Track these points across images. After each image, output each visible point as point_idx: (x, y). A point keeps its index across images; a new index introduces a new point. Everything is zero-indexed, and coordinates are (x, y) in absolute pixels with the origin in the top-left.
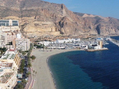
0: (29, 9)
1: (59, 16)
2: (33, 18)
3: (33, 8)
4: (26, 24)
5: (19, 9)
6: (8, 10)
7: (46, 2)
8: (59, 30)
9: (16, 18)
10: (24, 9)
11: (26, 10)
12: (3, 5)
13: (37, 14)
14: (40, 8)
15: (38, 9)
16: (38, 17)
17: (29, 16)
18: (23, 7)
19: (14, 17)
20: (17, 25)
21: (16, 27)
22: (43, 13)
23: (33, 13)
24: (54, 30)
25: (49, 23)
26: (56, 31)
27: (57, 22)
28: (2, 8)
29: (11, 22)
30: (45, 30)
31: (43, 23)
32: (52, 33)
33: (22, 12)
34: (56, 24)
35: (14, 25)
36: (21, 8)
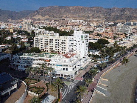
6: (131, 16)
12: (128, 14)
19: (135, 21)
21: (135, 26)
28: (127, 16)
29: (132, 23)
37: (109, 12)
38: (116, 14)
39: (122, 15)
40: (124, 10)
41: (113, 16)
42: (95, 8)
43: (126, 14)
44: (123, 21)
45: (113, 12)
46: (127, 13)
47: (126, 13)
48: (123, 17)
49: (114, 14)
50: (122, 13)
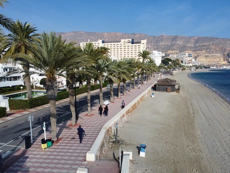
0: (201, 45)
1: (228, 48)
2: (204, 51)
3: (205, 44)
4: (198, 56)
5: (193, 45)
6: (184, 46)
7: (217, 38)
8: (227, 60)
9: (191, 52)
10: (198, 45)
11: (199, 46)
13: (208, 49)
14: (211, 43)
15: (209, 44)
16: (208, 50)
17: (201, 50)
18: (197, 44)
19: (189, 51)
20: (191, 56)
21: (191, 58)
22: (213, 47)
23: (204, 47)
24: (222, 60)
25: (218, 55)
26: (224, 60)
27: (226, 53)
28: (180, 46)
29: (187, 54)
30: (214, 60)
31: (212, 55)
32: (220, 62)
33: (195, 47)
34: (224, 55)
35: (189, 57)
36: (195, 45)
37: (157, 41)
38: (167, 44)
39: (174, 44)
40: (175, 38)
41: (163, 46)
42: (138, 36)
43: (178, 44)
44: (176, 52)
45: (162, 41)
46: (180, 43)
47: (178, 42)
48: (175, 47)
49: (163, 43)
50: (174, 42)
